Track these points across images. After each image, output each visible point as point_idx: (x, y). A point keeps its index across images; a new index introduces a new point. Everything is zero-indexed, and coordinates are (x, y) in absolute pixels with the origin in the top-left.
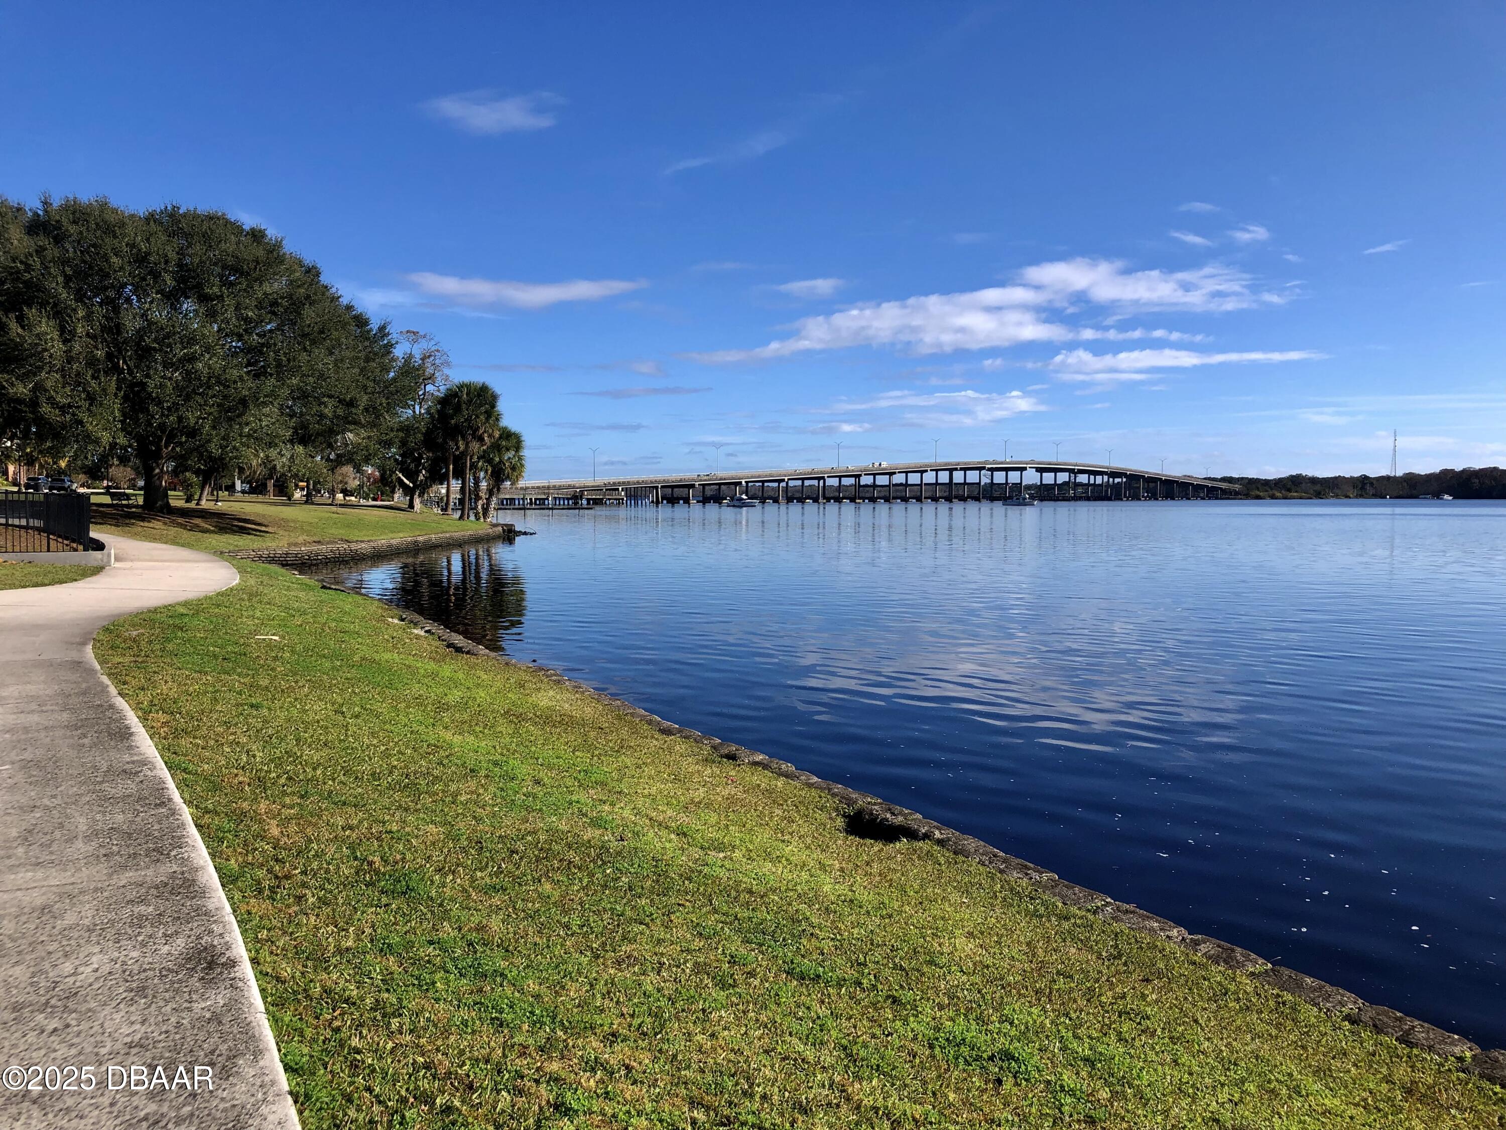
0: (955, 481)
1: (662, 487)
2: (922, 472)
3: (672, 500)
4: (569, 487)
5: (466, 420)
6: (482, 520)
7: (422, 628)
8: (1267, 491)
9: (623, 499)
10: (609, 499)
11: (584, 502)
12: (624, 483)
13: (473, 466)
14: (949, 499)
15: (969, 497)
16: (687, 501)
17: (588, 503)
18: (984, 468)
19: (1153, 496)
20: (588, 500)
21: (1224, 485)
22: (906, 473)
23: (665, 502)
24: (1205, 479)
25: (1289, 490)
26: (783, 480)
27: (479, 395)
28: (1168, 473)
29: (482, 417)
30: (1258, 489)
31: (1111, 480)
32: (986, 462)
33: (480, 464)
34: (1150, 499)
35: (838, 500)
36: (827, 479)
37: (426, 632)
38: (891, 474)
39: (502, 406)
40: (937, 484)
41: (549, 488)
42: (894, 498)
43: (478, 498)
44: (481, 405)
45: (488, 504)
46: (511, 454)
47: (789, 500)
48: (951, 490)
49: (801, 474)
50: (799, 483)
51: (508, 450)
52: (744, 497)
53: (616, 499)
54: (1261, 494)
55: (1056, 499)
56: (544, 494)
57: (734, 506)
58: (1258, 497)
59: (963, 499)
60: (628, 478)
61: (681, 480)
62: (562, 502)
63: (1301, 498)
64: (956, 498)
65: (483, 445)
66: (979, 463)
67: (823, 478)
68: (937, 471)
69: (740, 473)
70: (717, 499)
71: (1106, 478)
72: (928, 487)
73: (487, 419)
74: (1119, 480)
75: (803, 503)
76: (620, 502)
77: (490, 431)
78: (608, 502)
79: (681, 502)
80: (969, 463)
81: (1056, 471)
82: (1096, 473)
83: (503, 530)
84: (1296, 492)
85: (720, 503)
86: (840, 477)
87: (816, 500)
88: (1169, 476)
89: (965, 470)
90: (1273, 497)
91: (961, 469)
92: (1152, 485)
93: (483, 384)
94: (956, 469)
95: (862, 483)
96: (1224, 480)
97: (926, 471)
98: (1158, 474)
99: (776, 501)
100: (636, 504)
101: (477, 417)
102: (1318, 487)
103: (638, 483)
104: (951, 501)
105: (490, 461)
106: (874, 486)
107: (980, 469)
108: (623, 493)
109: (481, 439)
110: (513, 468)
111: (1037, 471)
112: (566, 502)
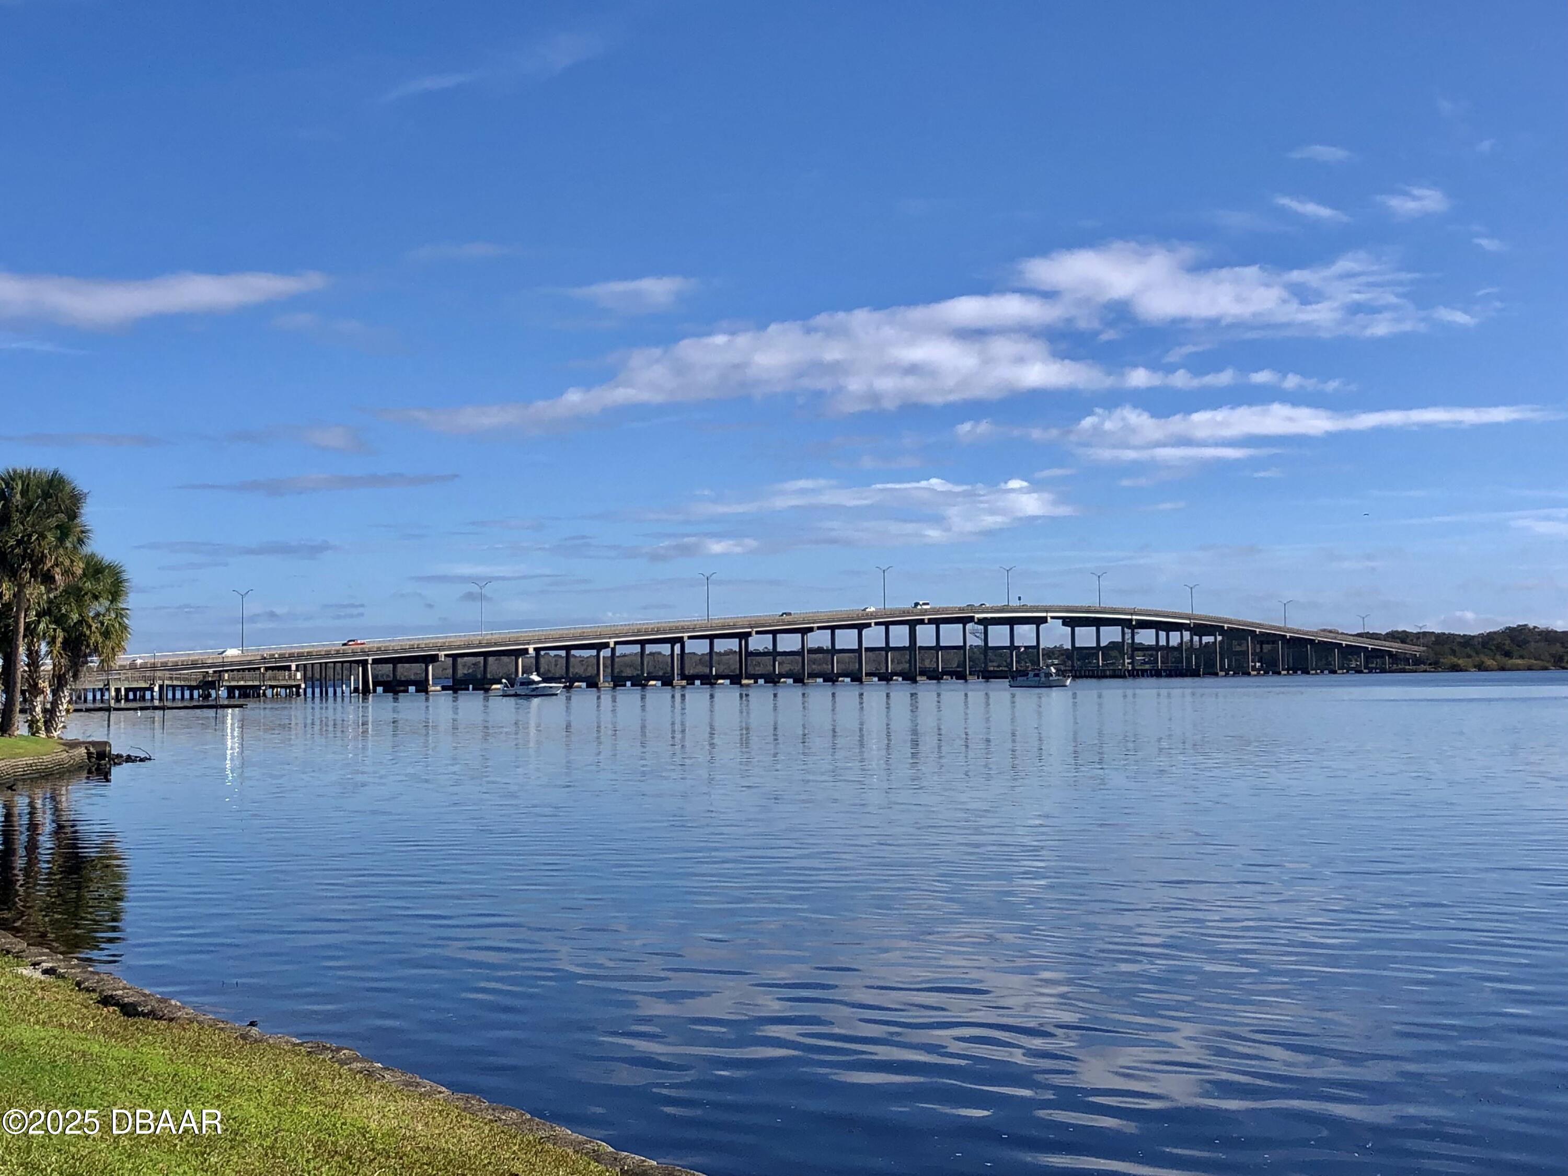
0: (919, 643)
1: (375, 661)
2: (860, 627)
3: (394, 687)
4: (194, 665)
5: (19, 542)
6: (43, 734)
7: (34, 964)
8: (1469, 656)
9: (298, 687)
10: (272, 687)
11: (223, 692)
12: (300, 656)
13: (30, 631)
14: (910, 677)
15: (945, 673)
16: (422, 687)
17: (231, 695)
18: (971, 619)
19: (1270, 667)
20: (231, 690)
21: (1394, 647)
22: (833, 629)
23: (380, 689)
24: (1359, 635)
25: (1508, 654)
26: (606, 645)
27: (46, 495)
28: (1295, 626)
29: (51, 537)
30: (1453, 652)
31: (1196, 638)
32: (971, 608)
33: (42, 626)
34: (1266, 673)
35: (708, 680)
36: (688, 643)
37: (46, 972)
38: (804, 631)
39: (89, 514)
40: (887, 648)
41: (154, 667)
42: (812, 675)
43: (35, 690)
44: (49, 514)
45: (55, 704)
46: (100, 606)
47: (618, 681)
48: (912, 661)
49: (639, 633)
50: (637, 648)
51: (96, 597)
52: (535, 677)
53: (286, 687)
54: (1460, 662)
55: (1099, 675)
56: (145, 679)
57: (516, 695)
58: (1455, 668)
59: (935, 676)
60: (306, 646)
61: (412, 648)
62: (178, 695)
63: (1530, 668)
64: (922, 673)
65: (49, 591)
66: (961, 610)
67: (680, 640)
68: (887, 625)
69: (523, 633)
70: (481, 683)
71: (1187, 635)
72: (870, 654)
73: (61, 540)
74: (1210, 639)
75: (644, 686)
76: (293, 691)
77: (67, 563)
78: (269, 692)
79: (412, 689)
80: (945, 610)
81: (1098, 623)
82: (1169, 627)
83: (89, 754)
84: (1522, 657)
85: (487, 690)
86: (711, 638)
87: (667, 682)
88: (1297, 632)
89: (937, 622)
90: (1481, 667)
91: (931, 621)
92: (1267, 648)
93: (55, 473)
94: (922, 622)
95: (751, 648)
96: (1393, 636)
97: (869, 625)
98: (1279, 629)
99: (592, 684)
100: (324, 696)
101: (42, 536)
102: (1558, 649)
103: (328, 655)
104: (914, 681)
105: (60, 621)
106: (774, 654)
107: (964, 621)
108: (299, 675)
109: (48, 579)
110: (106, 634)
111: (1064, 624)
112: (187, 694)
